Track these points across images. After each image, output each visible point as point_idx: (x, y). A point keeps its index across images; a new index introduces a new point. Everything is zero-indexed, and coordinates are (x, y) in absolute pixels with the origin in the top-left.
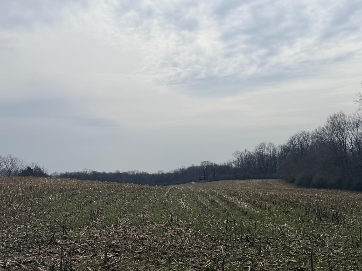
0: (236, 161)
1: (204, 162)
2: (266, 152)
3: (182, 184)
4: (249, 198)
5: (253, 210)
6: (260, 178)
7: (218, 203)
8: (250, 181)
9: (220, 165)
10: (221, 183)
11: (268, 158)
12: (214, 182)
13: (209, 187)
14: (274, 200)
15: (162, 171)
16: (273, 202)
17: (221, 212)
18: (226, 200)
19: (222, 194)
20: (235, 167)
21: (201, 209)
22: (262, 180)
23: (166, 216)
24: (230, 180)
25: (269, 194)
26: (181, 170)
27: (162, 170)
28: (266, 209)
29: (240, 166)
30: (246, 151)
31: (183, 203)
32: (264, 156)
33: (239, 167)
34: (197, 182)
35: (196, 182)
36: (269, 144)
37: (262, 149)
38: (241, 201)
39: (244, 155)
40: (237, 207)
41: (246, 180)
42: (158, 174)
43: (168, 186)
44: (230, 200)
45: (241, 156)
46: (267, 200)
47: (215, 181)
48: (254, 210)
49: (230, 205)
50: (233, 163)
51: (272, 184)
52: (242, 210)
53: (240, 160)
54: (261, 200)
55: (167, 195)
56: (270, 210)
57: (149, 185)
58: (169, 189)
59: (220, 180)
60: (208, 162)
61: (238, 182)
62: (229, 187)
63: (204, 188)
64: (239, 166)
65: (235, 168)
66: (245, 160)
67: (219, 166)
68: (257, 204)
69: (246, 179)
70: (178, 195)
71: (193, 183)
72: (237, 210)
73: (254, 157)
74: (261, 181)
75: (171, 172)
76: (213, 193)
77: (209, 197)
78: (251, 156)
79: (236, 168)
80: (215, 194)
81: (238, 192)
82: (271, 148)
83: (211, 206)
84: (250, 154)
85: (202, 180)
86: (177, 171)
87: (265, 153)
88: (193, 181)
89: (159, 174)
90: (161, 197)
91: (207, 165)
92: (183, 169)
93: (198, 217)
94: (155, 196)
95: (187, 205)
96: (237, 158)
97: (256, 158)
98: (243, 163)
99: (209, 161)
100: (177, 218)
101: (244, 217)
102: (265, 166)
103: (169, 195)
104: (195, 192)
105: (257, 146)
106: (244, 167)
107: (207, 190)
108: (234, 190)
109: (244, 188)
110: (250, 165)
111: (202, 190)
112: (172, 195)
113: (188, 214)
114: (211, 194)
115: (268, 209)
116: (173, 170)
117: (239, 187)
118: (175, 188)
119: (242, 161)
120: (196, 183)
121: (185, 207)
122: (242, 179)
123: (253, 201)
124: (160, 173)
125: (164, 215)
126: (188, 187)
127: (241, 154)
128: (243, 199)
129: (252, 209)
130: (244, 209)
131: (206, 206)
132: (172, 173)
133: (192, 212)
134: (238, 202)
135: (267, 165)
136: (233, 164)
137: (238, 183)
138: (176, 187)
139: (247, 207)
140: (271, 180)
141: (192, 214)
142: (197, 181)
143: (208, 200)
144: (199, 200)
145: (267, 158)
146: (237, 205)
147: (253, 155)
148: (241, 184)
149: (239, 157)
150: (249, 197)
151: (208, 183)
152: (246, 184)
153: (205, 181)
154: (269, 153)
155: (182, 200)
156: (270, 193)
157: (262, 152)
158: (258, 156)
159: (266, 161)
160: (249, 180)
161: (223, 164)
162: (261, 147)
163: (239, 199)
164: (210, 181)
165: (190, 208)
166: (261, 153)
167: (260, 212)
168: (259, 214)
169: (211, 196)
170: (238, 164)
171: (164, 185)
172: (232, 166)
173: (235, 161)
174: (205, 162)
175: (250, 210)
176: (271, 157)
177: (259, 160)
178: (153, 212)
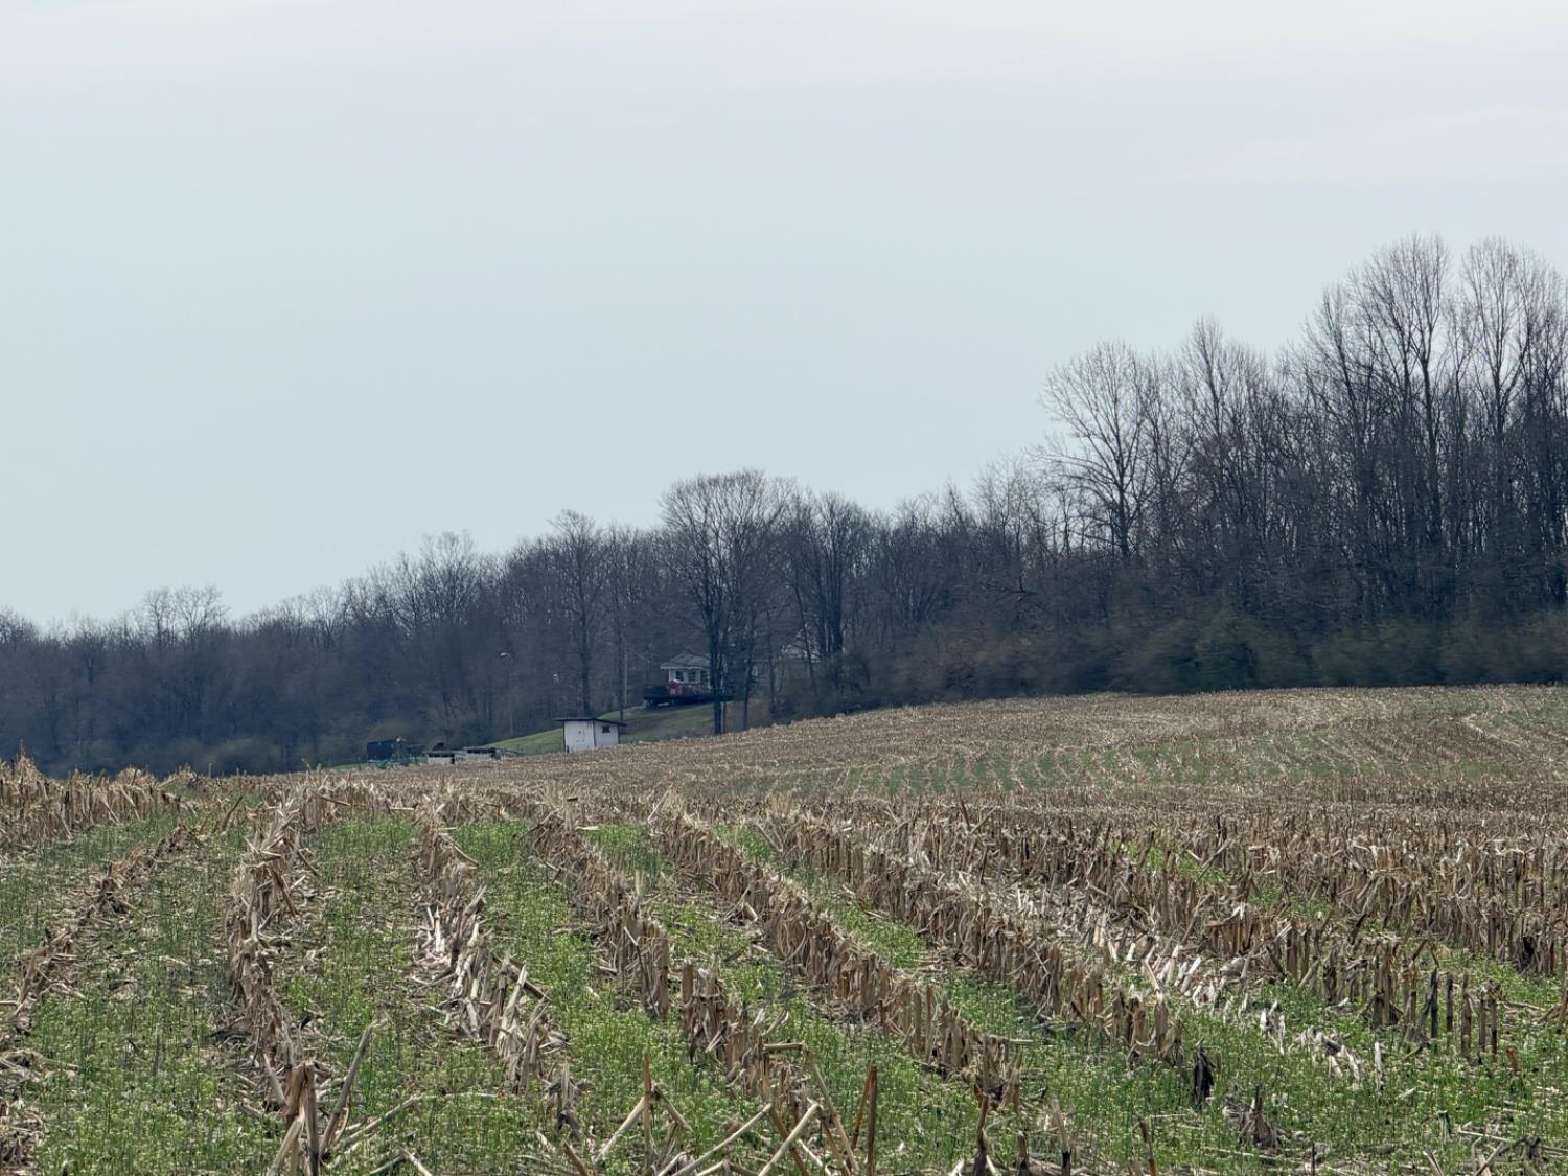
0: (1087, 477)
1: (705, 486)
2: (1451, 365)
3: (441, 750)
4: (1244, 895)
5: (1287, 1041)
6: (1378, 677)
7: (868, 965)
8: (1253, 714)
9: (893, 525)
10: (907, 743)
11: (1467, 433)
12: (831, 723)
13: (766, 782)
14: (1532, 917)
15: (196, 596)
16: (1528, 946)
17: (905, 1069)
18: (971, 925)
19: (917, 866)
20: (1074, 541)
21: (673, 1031)
22: (1396, 692)
23: (243, 1118)
24: (1024, 704)
25: (1473, 857)
26: (429, 581)
27: (201, 588)
28: (1442, 1024)
29: (1142, 533)
30: (1205, 347)
31: (451, 971)
32: (1428, 406)
33: (1124, 546)
34: (622, 727)
35: (606, 730)
36: (1485, 257)
37: (1399, 328)
38: (1151, 940)
39: (1188, 392)
40: (1099, 1007)
41: (1208, 699)
42: (153, 631)
43: (268, 782)
44: (1011, 926)
45: (1144, 412)
46: (1449, 925)
47: (840, 718)
48: (1302, 1037)
49: (1019, 987)
50: (1055, 499)
51: (1519, 743)
52: (1160, 1038)
53: (1140, 464)
54: (1380, 920)
55: (259, 874)
56: (1483, 1034)
57: (43, 767)
58: (283, 812)
59: (898, 704)
60: (748, 483)
61: (1115, 724)
62: (1009, 785)
63: (704, 799)
64: (1120, 529)
65: (1076, 558)
66: (1200, 465)
67: (884, 534)
68: (1331, 973)
69: (1210, 688)
70: (393, 875)
71: (579, 736)
72: (1102, 1041)
73: (1299, 417)
74: (1384, 704)
75: (309, 616)
76: (810, 844)
77: (761, 899)
78: (1269, 412)
79: (1096, 555)
80: (837, 858)
81: (1118, 834)
82: (1504, 314)
83: (788, 995)
84: (1252, 385)
85: (688, 700)
86: (381, 599)
87: (1431, 367)
88: (574, 717)
89: (163, 639)
90: (185, 905)
91: (748, 526)
92: (452, 577)
93: (628, 1131)
94: (108, 885)
95: (505, 993)
96: (1105, 440)
97: (1329, 438)
98: (1172, 493)
99: (769, 476)
100: (384, 1149)
101: (1185, 1123)
102: (1437, 522)
103: (284, 877)
104: (596, 837)
105: (1345, 282)
106: (1180, 542)
107: (744, 820)
108: (1071, 812)
109: (1185, 796)
110: (1257, 515)
111: (687, 819)
112: (320, 881)
113: (516, 1090)
114: (795, 864)
115: (1466, 1030)
116: (336, 587)
117: (1125, 778)
118: (358, 797)
119: (1160, 476)
120: (613, 735)
121: (473, 1014)
122: (1163, 690)
123: (1283, 933)
124: (178, 625)
125: (227, 1115)
126: (516, 792)
127: (1153, 388)
128: (1173, 913)
129: (1271, 1028)
130: (1180, 1027)
131: (734, 997)
132: (321, 621)
133: (567, 1075)
134: (1105, 952)
135: (1457, 516)
136: (1051, 508)
137: (1111, 737)
138: (366, 780)
139: (1220, 1001)
140: (1502, 699)
141: (557, 1088)
142: (628, 714)
143: (750, 931)
144: (647, 930)
145: (1460, 434)
146: (1097, 982)
147: (1294, 394)
148: (1150, 751)
149: (1125, 426)
150: (1246, 889)
151: (754, 737)
152: (1212, 747)
153: (718, 714)
154: (1478, 371)
155: (446, 933)
156: (1489, 848)
157: (1396, 355)
158: (1354, 412)
159: (1443, 469)
160: (1245, 697)
161: (935, 514)
162: (1389, 298)
163: (1128, 913)
164: (784, 712)
165: (534, 1019)
166: (1386, 378)
167: (1371, 1057)
168: (1355, 1087)
169: (786, 887)
170: (1109, 505)
171: (229, 767)
172: (1039, 536)
173: (1080, 471)
174: (715, 482)
175: (1251, 1036)
176: (1509, 421)
177: (1359, 457)
178: (89, 1072)
